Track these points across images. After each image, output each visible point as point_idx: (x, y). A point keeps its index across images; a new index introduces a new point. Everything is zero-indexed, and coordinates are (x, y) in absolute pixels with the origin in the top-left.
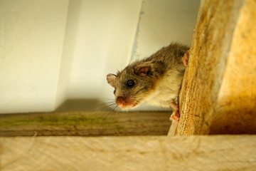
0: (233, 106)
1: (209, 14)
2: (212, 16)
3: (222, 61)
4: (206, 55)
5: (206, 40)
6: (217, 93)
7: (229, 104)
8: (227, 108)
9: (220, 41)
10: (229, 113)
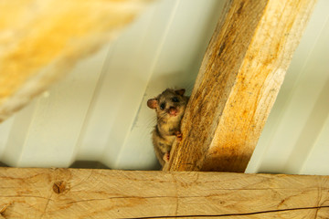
0: (218, 154)
1: (204, 92)
2: (206, 94)
3: (215, 123)
4: (200, 121)
5: (200, 111)
6: (208, 145)
7: (215, 153)
8: (214, 156)
9: (213, 110)
10: (214, 159)
